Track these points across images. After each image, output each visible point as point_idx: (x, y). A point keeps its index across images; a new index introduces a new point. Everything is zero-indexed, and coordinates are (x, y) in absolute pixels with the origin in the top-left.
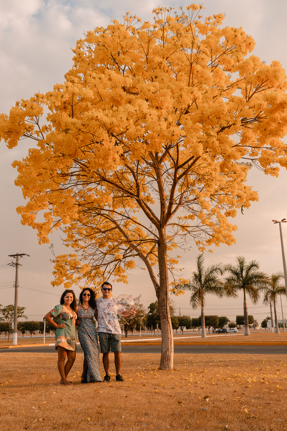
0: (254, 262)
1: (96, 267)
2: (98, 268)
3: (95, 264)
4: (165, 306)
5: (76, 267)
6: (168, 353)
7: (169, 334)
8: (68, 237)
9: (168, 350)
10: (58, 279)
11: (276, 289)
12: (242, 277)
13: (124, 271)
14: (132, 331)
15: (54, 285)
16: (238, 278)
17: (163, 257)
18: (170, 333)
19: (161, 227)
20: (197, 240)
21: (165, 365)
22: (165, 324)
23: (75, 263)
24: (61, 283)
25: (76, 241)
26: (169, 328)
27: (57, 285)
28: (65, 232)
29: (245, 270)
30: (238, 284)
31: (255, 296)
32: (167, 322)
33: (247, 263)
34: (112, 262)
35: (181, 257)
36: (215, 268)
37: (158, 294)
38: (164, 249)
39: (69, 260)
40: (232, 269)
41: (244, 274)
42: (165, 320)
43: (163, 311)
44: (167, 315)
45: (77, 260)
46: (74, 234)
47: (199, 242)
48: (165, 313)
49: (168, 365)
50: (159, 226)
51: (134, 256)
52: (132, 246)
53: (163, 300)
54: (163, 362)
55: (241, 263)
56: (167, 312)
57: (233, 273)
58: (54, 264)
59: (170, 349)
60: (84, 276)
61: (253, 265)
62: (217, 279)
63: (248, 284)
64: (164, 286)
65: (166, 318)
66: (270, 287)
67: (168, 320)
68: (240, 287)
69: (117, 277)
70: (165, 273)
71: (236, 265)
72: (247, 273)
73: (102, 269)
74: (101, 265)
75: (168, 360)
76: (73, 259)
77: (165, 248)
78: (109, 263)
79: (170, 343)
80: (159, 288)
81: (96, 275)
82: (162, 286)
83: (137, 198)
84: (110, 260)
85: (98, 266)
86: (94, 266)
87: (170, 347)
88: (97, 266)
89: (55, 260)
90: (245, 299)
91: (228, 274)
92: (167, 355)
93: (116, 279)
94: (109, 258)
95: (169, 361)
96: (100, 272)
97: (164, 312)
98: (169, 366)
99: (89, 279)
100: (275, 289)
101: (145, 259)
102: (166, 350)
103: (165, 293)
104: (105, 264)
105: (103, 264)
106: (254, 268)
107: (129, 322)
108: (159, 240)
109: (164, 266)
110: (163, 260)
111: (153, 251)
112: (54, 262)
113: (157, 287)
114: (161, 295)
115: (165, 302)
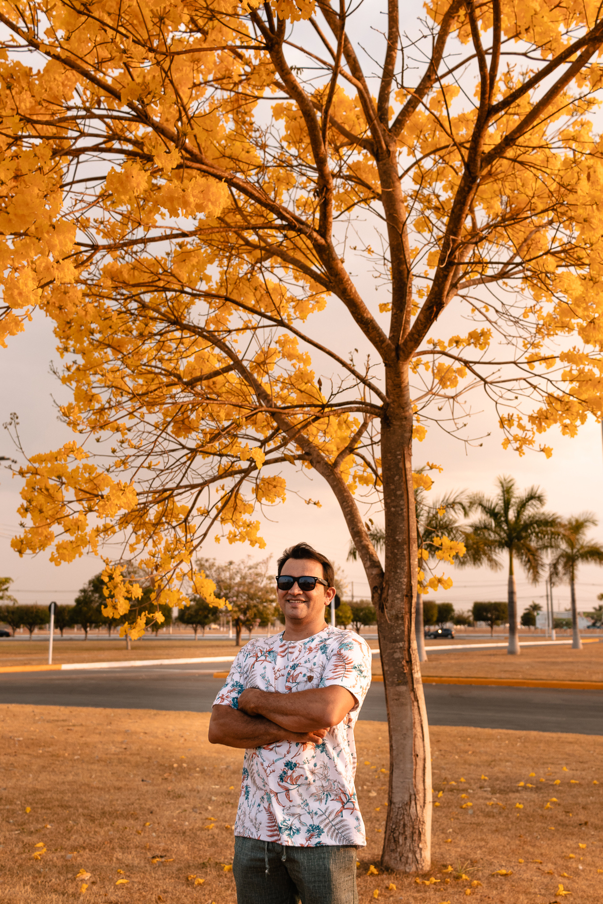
0: (535, 490)
1: (164, 496)
2: (168, 498)
3: (157, 484)
4: (402, 640)
5: (95, 492)
6: (413, 810)
7: (418, 741)
8: (77, 398)
9: (413, 797)
10: (34, 530)
11: (578, 551)
12: (507, 521)
13: (250, 509)
14: (250, 630)
15: (20, 552)
16: (498, 524)
17: (401, 465)
18: (419, 734)
19: (398, 357)
20: (505, 412)
21: (402, 855)
22: (403, 704)
23: (91, 480)
24: (43, 546)
25: (102, 410)
26: (417, 717)
27: (33, 549)
28: (65, 380)
29: (514, 508)
30: (497, 538)
31: (533, 565)
32: (412, 695)
33: (520, 492)
34: (214, 479)
35: (440, 469)
36: (451, 501)
37: (381, 595)
38: (403, 436)
39: (70, 470)
40: (485, 503)
41: (512, 515)
42: (403, 688)
43: (397, 655)
44: (411, 670)
45: (100, 471)
46: (94, 391)
47: (510, 420)
48: (404, 663)
49: (414, 853)
50: (393, 354)
51: (291, 459)
52: (284, 426)
53: (397, 618)
54: (396, 841)
55: (507, 491)
56: (410, 662)
57: (487, 512)
58: (21, 482)
59: (421, 795)
60: (124, 521)
61: (533, 497)
62: (456, 525)
63: (519, 538)
64: (402, 569)
65: (405, 683)
66: (564, 546)
67: (413, 690)
68: (501, 545)
69: (229, 527)
70: (405, 523)
71: (494, 496)
72: (519, 513)
73: (183, 500)
74: (178, 487)
75: (413, 833)
76: (85, 467)
77: (407, 435)
78: (206, 483)
79: (419, 773)
80: (382, 574)
81: (164, 519)
82: (396, 567)
83: (319, 237)
84: (210, 473)
85: (168, 493)
86: (155, 492)
87: (420, 787)
88: (165, 490)
89: (25, 468)
90: (511, 573)
91: (477, 516)
92: (409, 815)
93: (226, 533)
94: (204, 466)
95: (416, 837)
96: (176, 511)
97: (398, 660)
98: (418, 856)
99: (140, 533)
100: (575, 550)
101: (330, 472)
102: (407, 798)
103: (405, 592)
104: (193, 487)
105: (186, 486)
106: (534, 502)
107: (245, 614)
108: (386, 405)
109: (402, 496)
110: (401, 477)
111: (357, 446)
112: (22, 473)
113: (375, 571)
114: (390, 599)
115: (403, 624)
